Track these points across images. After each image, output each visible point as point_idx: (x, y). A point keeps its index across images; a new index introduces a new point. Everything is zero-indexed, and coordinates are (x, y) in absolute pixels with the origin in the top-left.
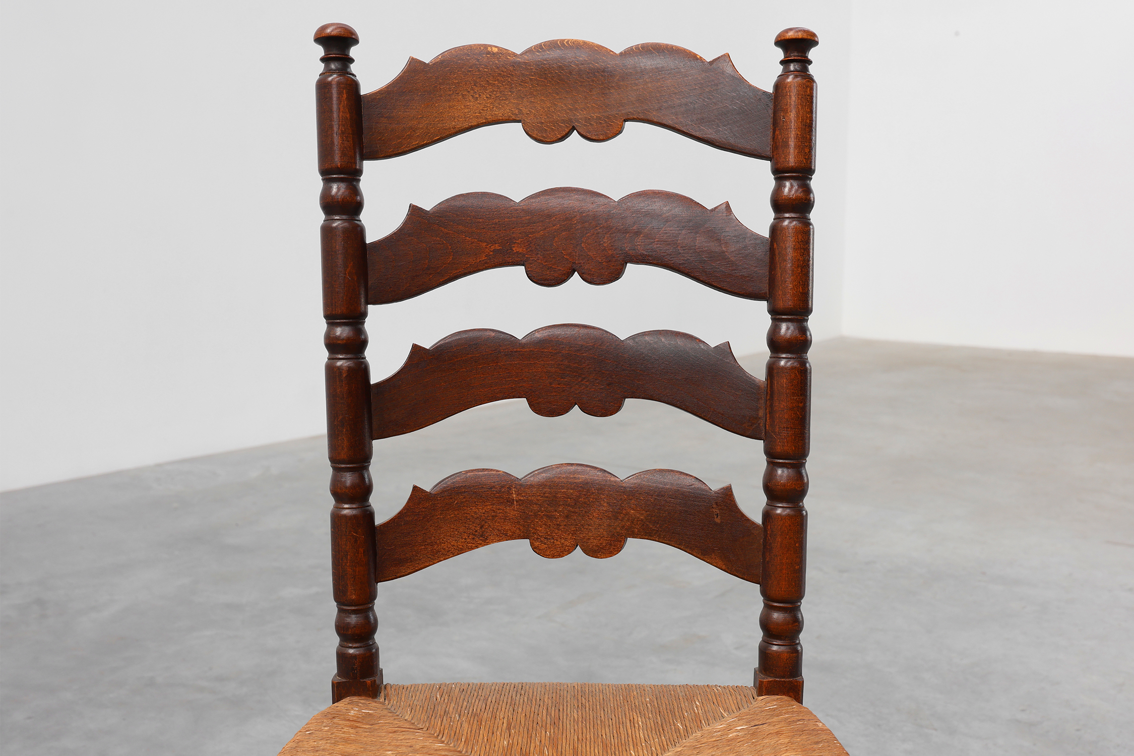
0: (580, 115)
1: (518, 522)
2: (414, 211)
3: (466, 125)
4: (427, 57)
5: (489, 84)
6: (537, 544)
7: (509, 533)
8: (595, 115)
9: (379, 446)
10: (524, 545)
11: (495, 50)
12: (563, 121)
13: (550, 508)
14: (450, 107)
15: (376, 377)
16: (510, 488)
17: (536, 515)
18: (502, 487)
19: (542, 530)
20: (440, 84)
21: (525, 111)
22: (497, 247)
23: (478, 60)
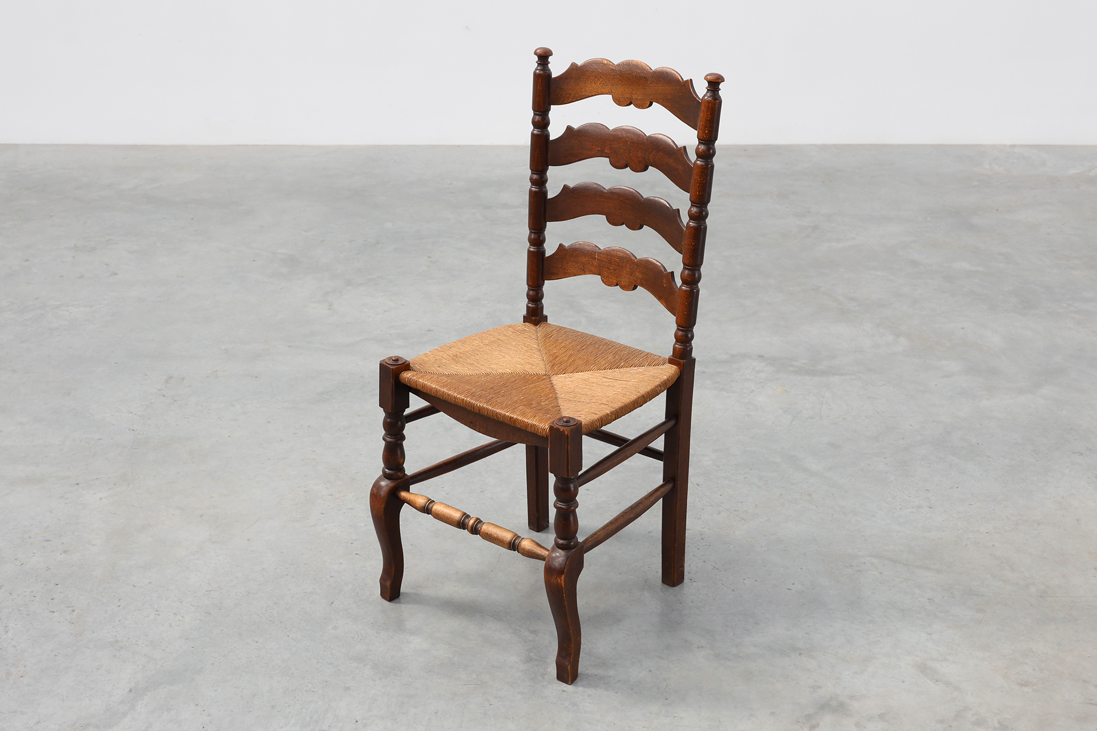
0: (635, 96)
1: (597, 268)
2: (569, 128)
3: (590, 95)
4: (579, 63)
5: (601, 78)
6: (603, 279)
7: (594, 272)
8: (639, 98)
9: (549, 225)
10: (598, 278)
11: (606, 62)
12: (627, 98)
13: (609, 265)
14: (585, 86)
15: (550, 195)
16: (595, 253)
17: (604, 267)
18: (593, 252)
19: (605, 273)
20: (582, 76)
21: (613, 91)
22: (599, 149)
23: (598, 66)
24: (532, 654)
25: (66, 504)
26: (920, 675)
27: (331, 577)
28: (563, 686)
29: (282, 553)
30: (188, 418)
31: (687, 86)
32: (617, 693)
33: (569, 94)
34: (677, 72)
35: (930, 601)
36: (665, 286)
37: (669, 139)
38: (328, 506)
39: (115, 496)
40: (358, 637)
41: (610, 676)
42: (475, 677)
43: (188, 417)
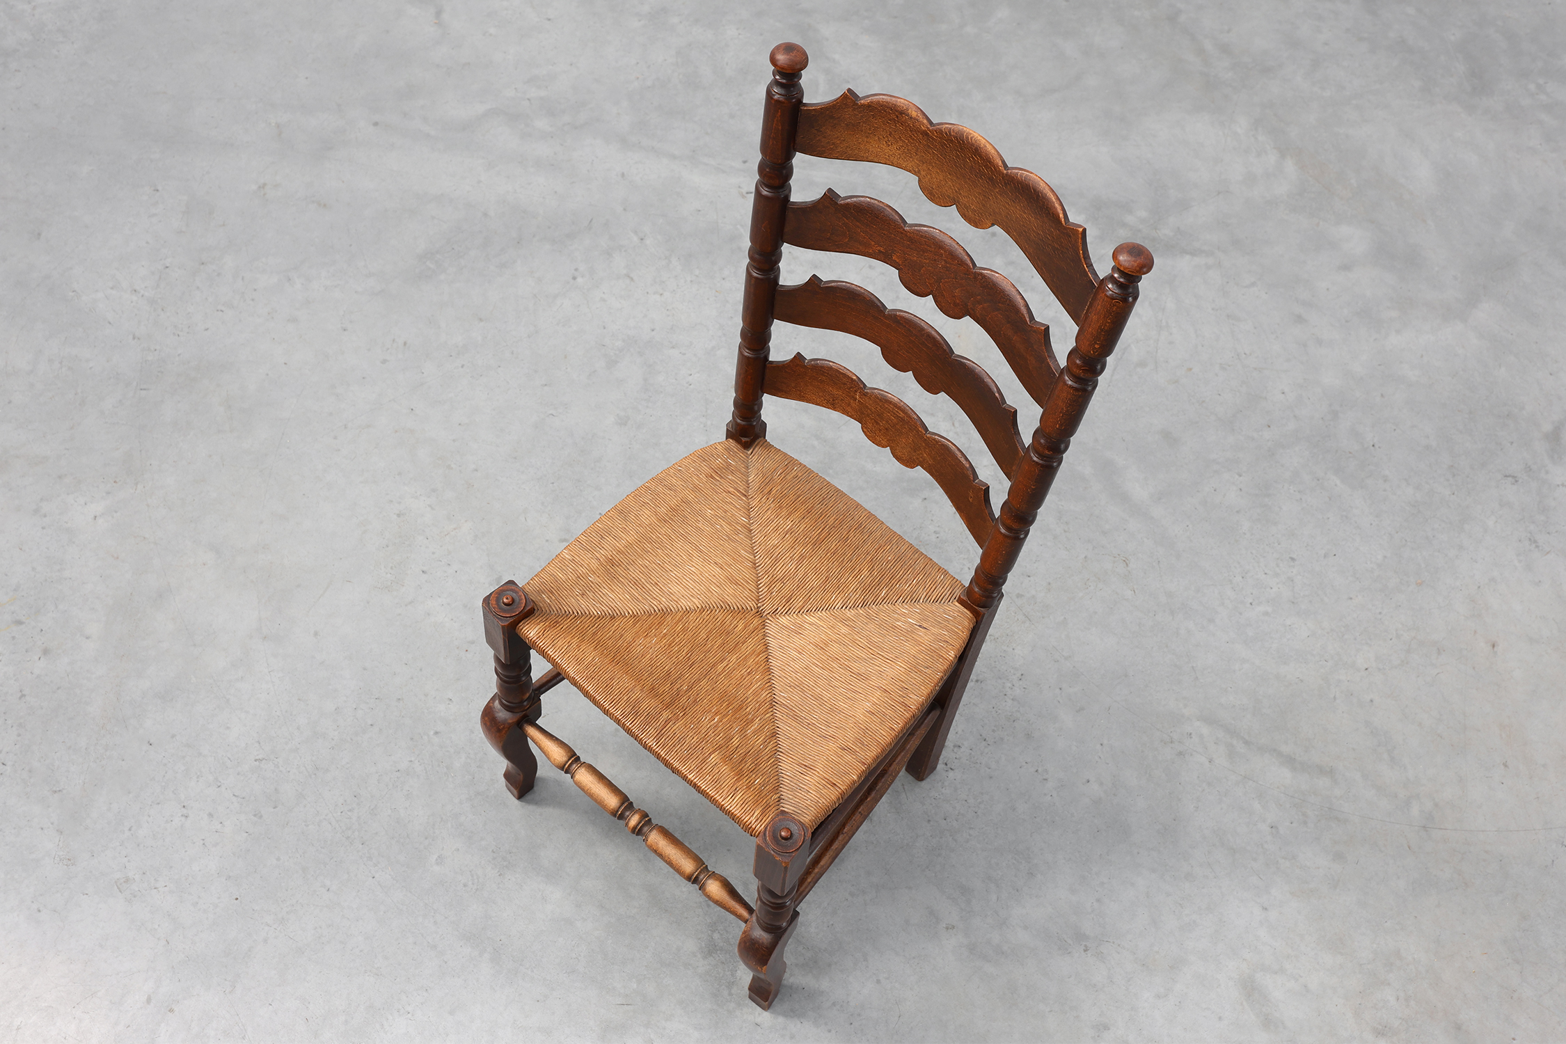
0: (964, 200)
1: (857, 412)
2: (831, 193)
6: (865, 430)
7: (851, 414)
8: (972, 207)
9: (779, 323)
10: (857, 425)
13: (878, 418)
14: (867, 142)
15: (786, 282)
17: (868, 416)
18: (852, 387)
19: (869, 423)
20: (864, 122)
22: (880, 247)
23: (897, 117)
24: (716, 936)
25: (43, 528)
26: (1245, 1003)
27: (436, 733)
28: (757, 1013)
29: (365, 669)
30: (222, 311)
31: (1076, 238)
32: (830, 1031)
33: (833, 144)
34: (1058, 199)
35: (1273, 830)
36: (971, 500)
37: (1018, 297)
38: (433, 553)
39: (116, 512)
40: (473, 884)
41: (823, 992)
42: (635, 986)
43: (223, 308)
